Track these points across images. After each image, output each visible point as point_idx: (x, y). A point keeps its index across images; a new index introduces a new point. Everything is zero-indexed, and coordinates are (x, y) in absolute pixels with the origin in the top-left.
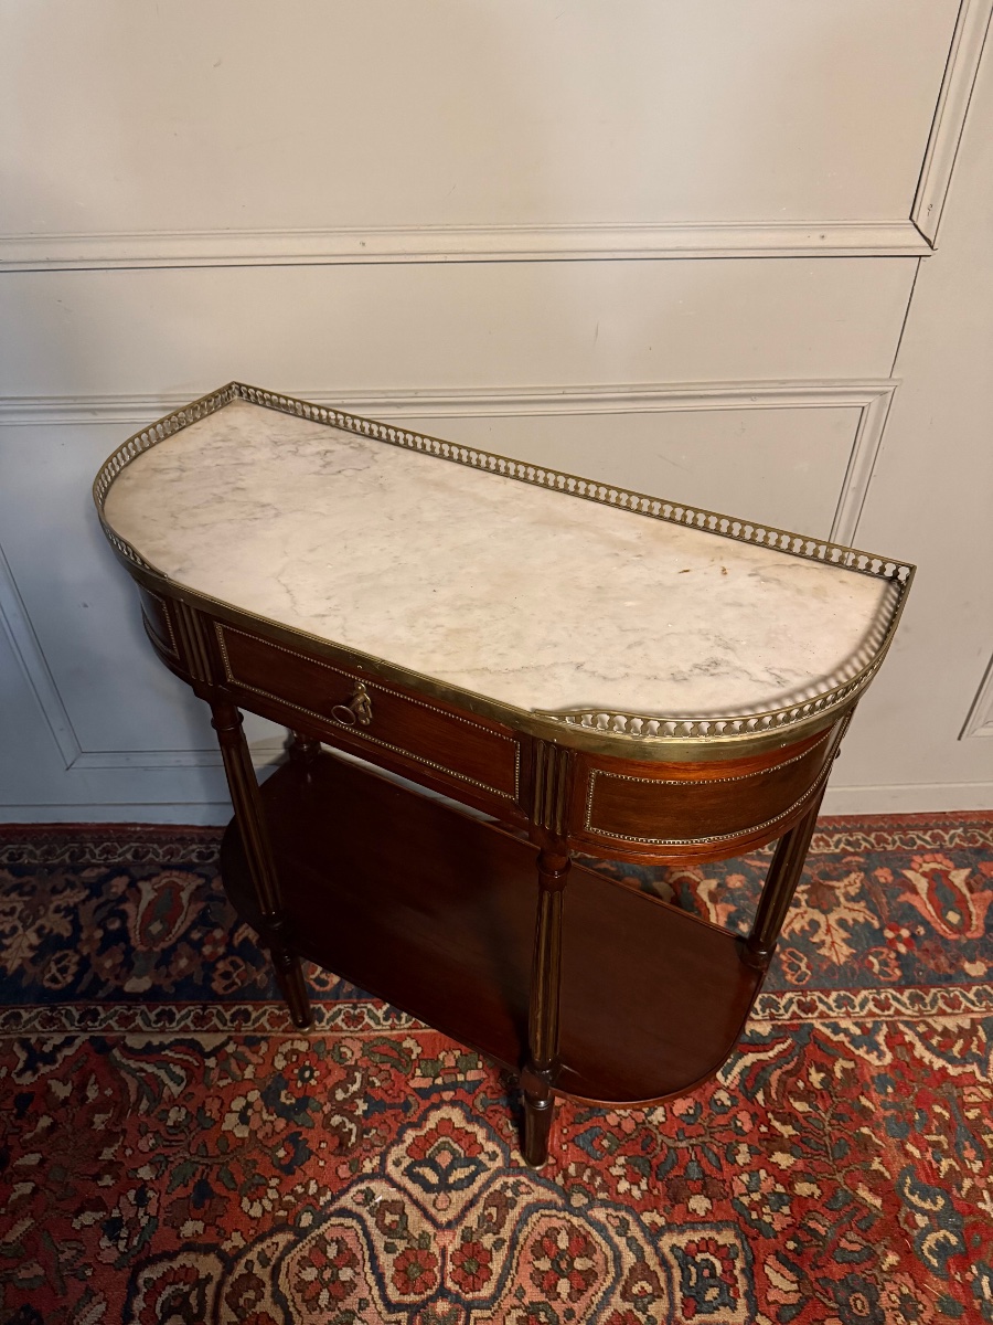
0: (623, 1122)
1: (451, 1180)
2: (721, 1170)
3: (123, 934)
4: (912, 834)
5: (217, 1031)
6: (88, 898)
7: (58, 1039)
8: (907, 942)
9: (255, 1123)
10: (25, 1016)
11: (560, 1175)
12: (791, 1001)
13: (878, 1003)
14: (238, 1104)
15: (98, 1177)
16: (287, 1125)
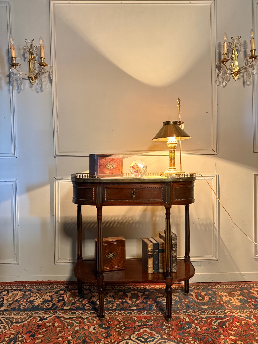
0: (190, 331)
1: (148, 340)
2: (217, 339)
3: (63, 300)
4: (250, 285)
5: (86, 315)
6: (55, 294)
7: (48, 316)
8: (254, 302)
9: (97, 330)
10: (39, 312)
11: (176, 340)
12: (228, 311)
13: (250, 312)
14: (93, 327)
15: (59, 339)
16: (105, 331)
